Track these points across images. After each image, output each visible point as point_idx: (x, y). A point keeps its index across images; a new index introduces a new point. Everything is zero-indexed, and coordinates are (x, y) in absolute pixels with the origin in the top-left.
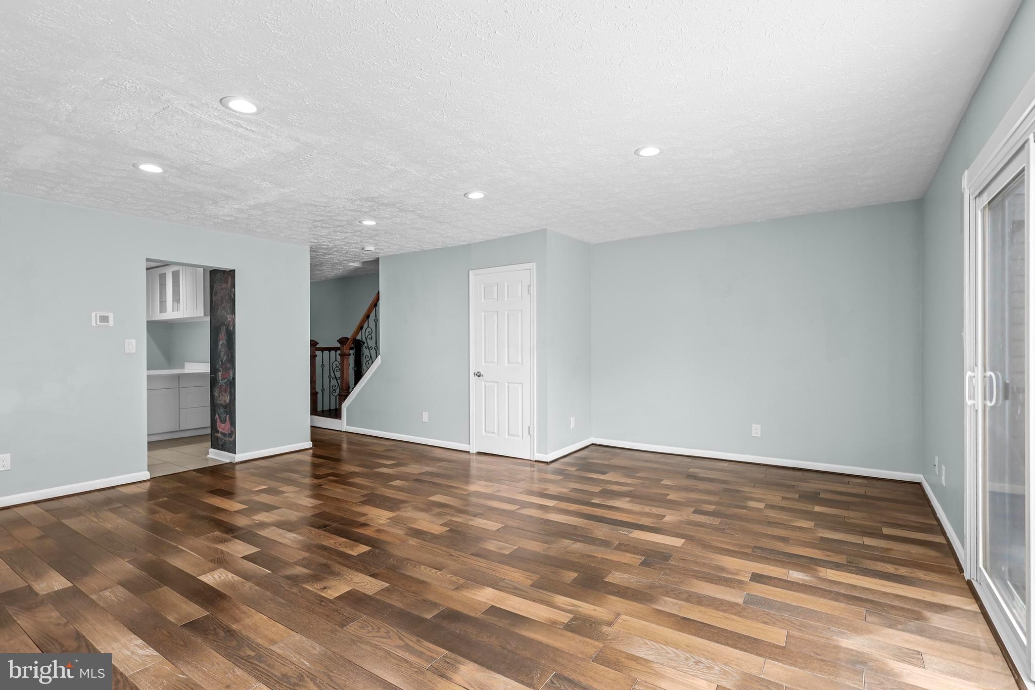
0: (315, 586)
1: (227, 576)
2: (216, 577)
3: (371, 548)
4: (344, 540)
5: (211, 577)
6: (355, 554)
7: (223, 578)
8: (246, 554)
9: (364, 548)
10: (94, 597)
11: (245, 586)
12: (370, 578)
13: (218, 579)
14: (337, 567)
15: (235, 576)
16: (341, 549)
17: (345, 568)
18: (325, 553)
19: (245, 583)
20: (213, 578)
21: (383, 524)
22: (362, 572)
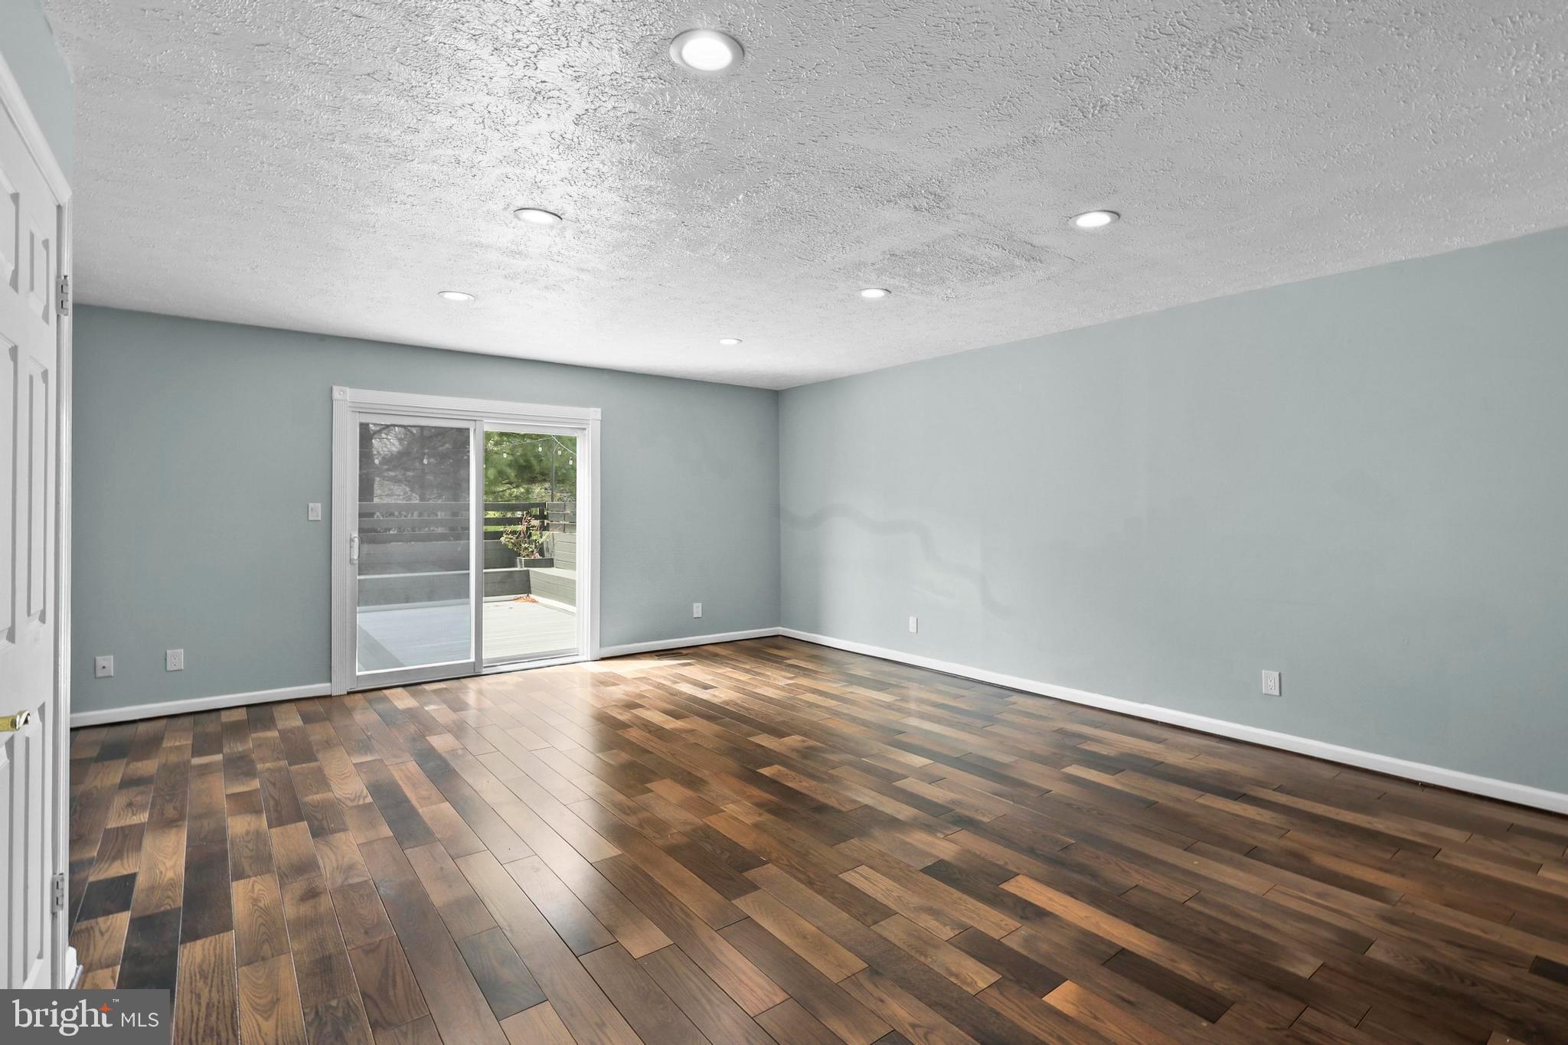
3: (758, 771)
4: (790, 784)
6: (776, 766)
9: (765, 771)
12: (764, 745)
14: (794, 755)
16: (793, 773)
17: (788, 755)
18: (810, 771)
21: (733, 802)
22: (770, 750)
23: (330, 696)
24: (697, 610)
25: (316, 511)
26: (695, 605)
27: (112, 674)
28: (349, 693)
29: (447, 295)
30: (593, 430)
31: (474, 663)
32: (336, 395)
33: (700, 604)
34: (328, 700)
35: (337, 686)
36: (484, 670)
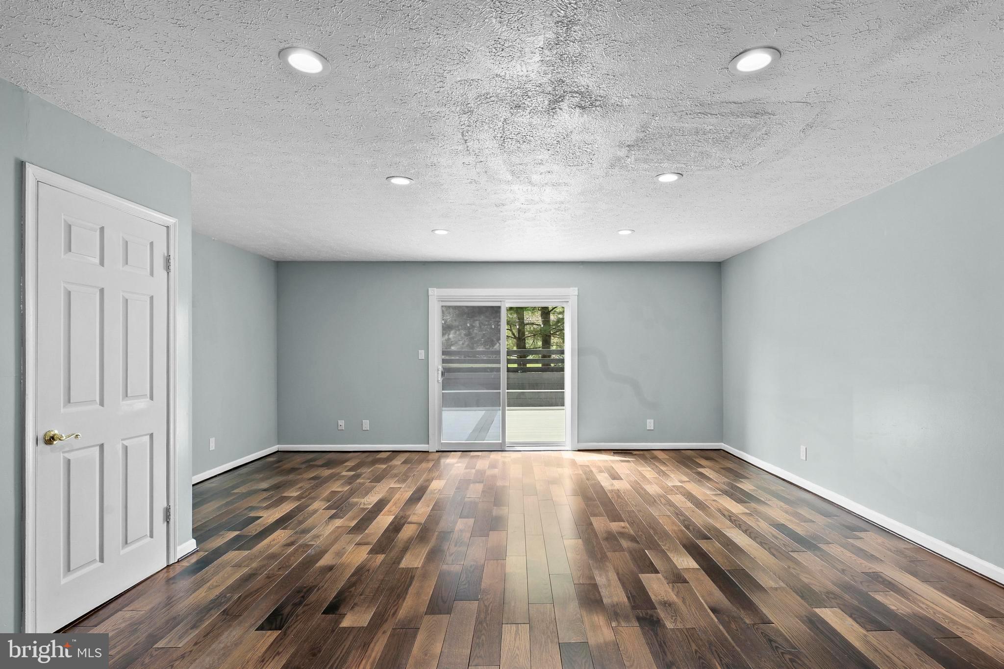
0: (627, 530)
1: (677, 560)
2: (686, 563)
5: (690, 563)
7: (681, 559)
8: (653, 575)
10: (782, 584)
11: (668, 547)
13: (685, 560)
15: (671, 558)
19: (667, 549)
20: (688, 563)
23: (428, 452)
24: (650, 424)
25: (422, 354)
26: (648, 421)
27: (344, 429)
28: (437, 451)
29: (437, 232)
30: (573, 301)
31: (501, 443)
32: (430, 293)
33: (652, 421)
34: (427, 453)
35: (432, 447)
36: (506, 448)
